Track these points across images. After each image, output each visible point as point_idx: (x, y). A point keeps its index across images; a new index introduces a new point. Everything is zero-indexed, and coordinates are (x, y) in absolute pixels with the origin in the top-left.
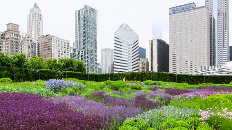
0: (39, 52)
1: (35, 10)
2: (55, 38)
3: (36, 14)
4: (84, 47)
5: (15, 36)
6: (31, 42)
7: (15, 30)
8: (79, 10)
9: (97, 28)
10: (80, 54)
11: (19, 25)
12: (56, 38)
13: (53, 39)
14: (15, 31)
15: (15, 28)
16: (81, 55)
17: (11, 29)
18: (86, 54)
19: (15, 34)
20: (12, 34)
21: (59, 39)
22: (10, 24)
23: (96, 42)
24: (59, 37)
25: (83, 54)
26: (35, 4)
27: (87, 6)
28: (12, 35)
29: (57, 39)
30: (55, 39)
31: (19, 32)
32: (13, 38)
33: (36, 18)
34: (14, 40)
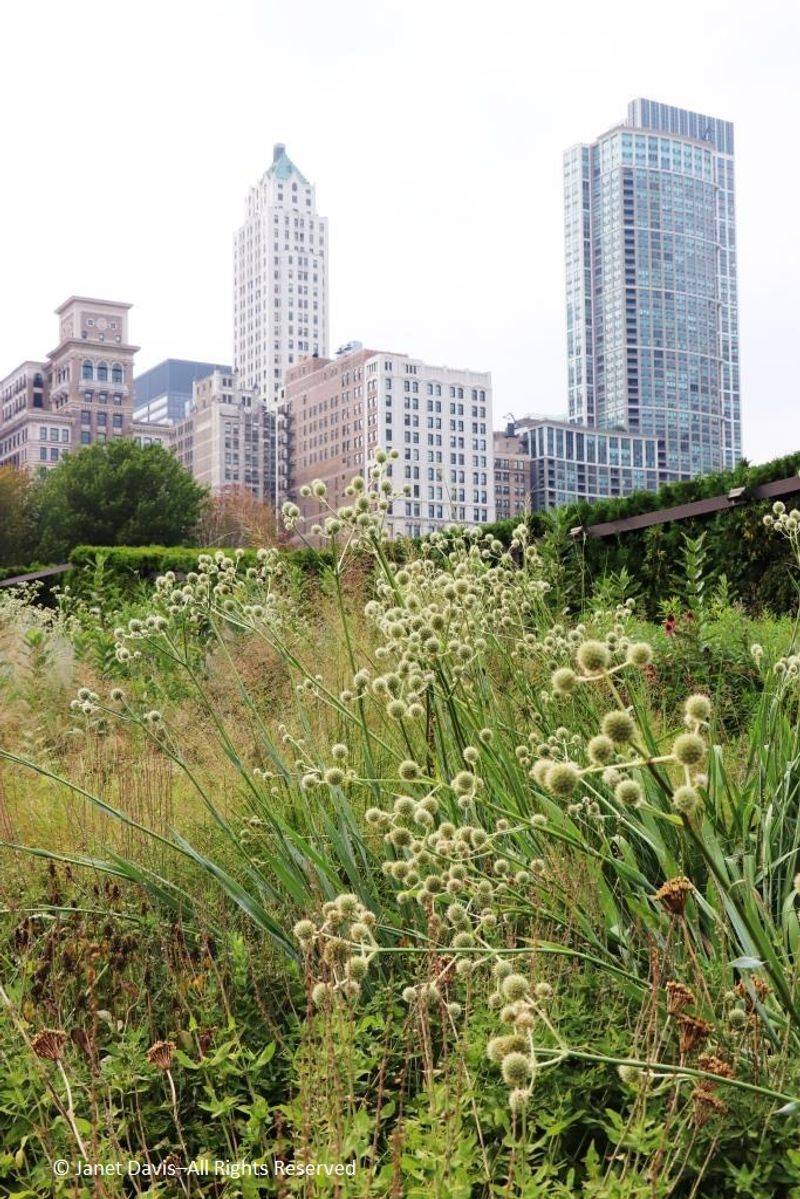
0: (294, 474)
1: (272, 192)
2: (380, 367)
3: (282, 220)
4: (633, 411)
5: (102, 377)
6: (248, 410)
7: (108, 342)
8: (590, 141)
9: (733, 261)
10: (602, 459)
11: (125, 307)
12: (388, 366)
13: (366, 371)
14: (105, 348)
15: (102, 324)
16: (615, 471)
17: (77, 335)
18: (650, 458)
19: (102, 369)
20: (88, 366)
21: (411, 369)
22: (73, 301)
23: (731, 363)
24: (415, 356)
25: (626, 458)
26: (279, 152)
27: (644, 102)
28: (87, 376)
29: (399, 373)
30: (379, 374)
31: (133, 350)
32: (90, 392)
33: (281, 247)
34: (95, 407)
